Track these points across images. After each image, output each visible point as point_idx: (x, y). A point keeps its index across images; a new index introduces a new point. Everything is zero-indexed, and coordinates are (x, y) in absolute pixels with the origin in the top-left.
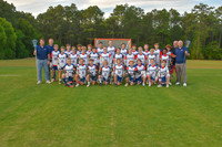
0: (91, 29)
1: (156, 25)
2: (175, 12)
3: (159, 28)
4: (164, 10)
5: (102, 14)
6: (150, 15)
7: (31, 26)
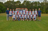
0: (18, 6)
1: (34, 5)
2: (39, 2)
3: (35, 6)
4: (36, 2)
5: (21, 3)
6: (32, 3)
7: (2, 5)
